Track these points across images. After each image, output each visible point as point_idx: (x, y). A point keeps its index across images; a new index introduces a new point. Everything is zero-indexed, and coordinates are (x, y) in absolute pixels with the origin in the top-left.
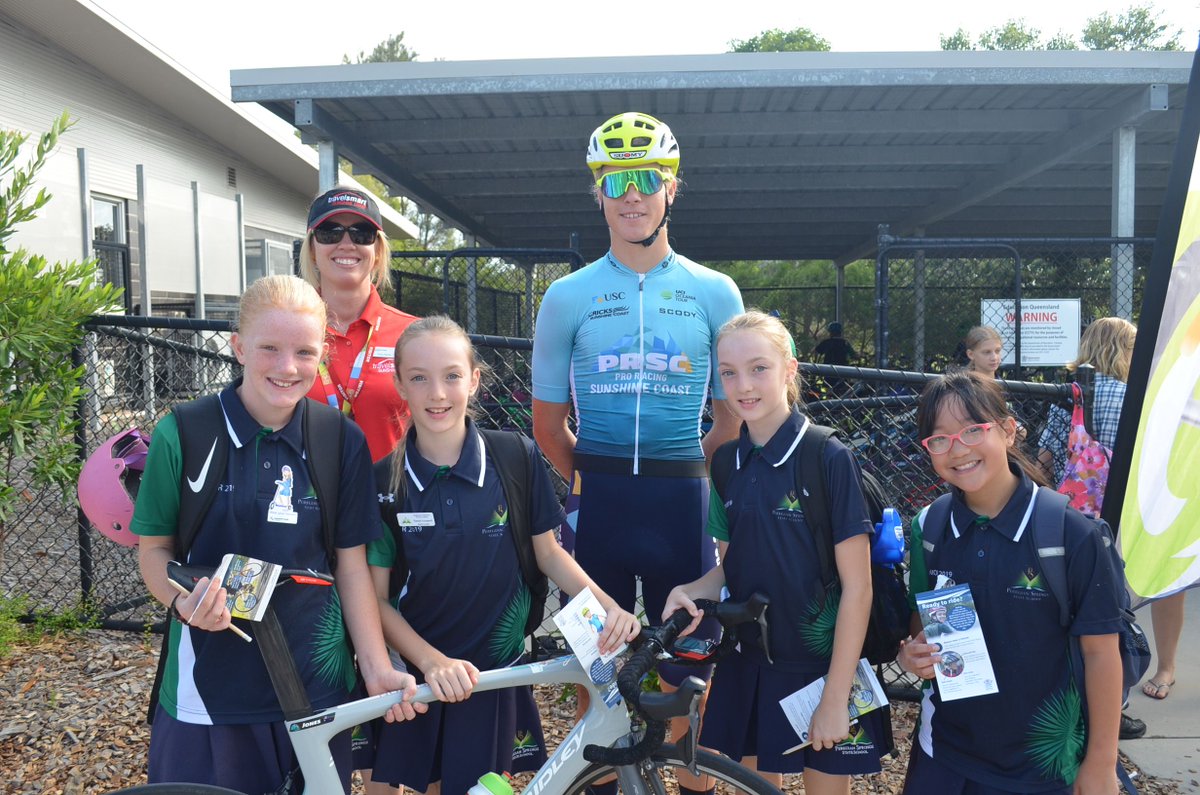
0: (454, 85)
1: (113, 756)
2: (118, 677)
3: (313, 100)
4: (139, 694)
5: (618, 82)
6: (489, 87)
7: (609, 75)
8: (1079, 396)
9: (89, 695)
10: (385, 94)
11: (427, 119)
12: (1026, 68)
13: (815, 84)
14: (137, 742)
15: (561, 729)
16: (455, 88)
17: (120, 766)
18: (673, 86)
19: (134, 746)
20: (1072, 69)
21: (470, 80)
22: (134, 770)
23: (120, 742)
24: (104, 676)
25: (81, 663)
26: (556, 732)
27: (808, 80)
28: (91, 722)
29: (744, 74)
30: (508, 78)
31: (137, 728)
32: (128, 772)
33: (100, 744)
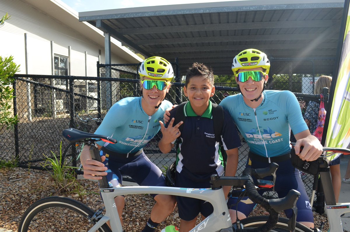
0: (140, 14)
1: (6, 204)
2: (17, 181)
3: (101, 20)
4: (21, 186)
5: (188, 11)
6: (150, 14)
7: (185, 10)
8: (323, 98)
9: (6, 185)
10: (121, 17)
11: (138, 27)
12: (316, 3)
13: (248, 10)
14: (14, 200)
15: (143, 204)
16: (141, 15)
17: (7, 207)
18: (205, 12)
19: (13, 201)
20: (331, 3)
21: (145, 12)
22: (10, 208)
23: (9, 200)
24: (13, 180)
25: (9, 176)
26: (141, 205)
27: (246, 9)
28: (4, 193)
29: (226, 8)
30: (156, 12)
31: (16, 196)
32: (8, 209)
33: (3, 200)
